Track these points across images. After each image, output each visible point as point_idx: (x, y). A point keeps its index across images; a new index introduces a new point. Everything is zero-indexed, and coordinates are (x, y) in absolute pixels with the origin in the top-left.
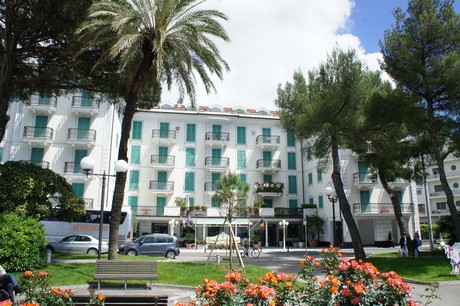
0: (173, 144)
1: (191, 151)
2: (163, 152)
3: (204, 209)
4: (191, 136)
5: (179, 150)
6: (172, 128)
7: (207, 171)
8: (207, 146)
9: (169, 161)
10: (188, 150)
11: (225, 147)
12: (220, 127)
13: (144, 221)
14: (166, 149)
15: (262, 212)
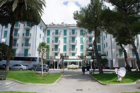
0: (59, 37)
1: (65, 39)
2: (57, 39)
3: (68, 57)
4: (65, 34)
5: (61, 38)
6: (59, 31)
7: (70, 44)
8: (70, 37)
9: (59, 42)
10: (64, 38)
11: (76, 37)
12: (74, 30)
13: (51, 61)
14: (57, 38)
15: (87, 57)
